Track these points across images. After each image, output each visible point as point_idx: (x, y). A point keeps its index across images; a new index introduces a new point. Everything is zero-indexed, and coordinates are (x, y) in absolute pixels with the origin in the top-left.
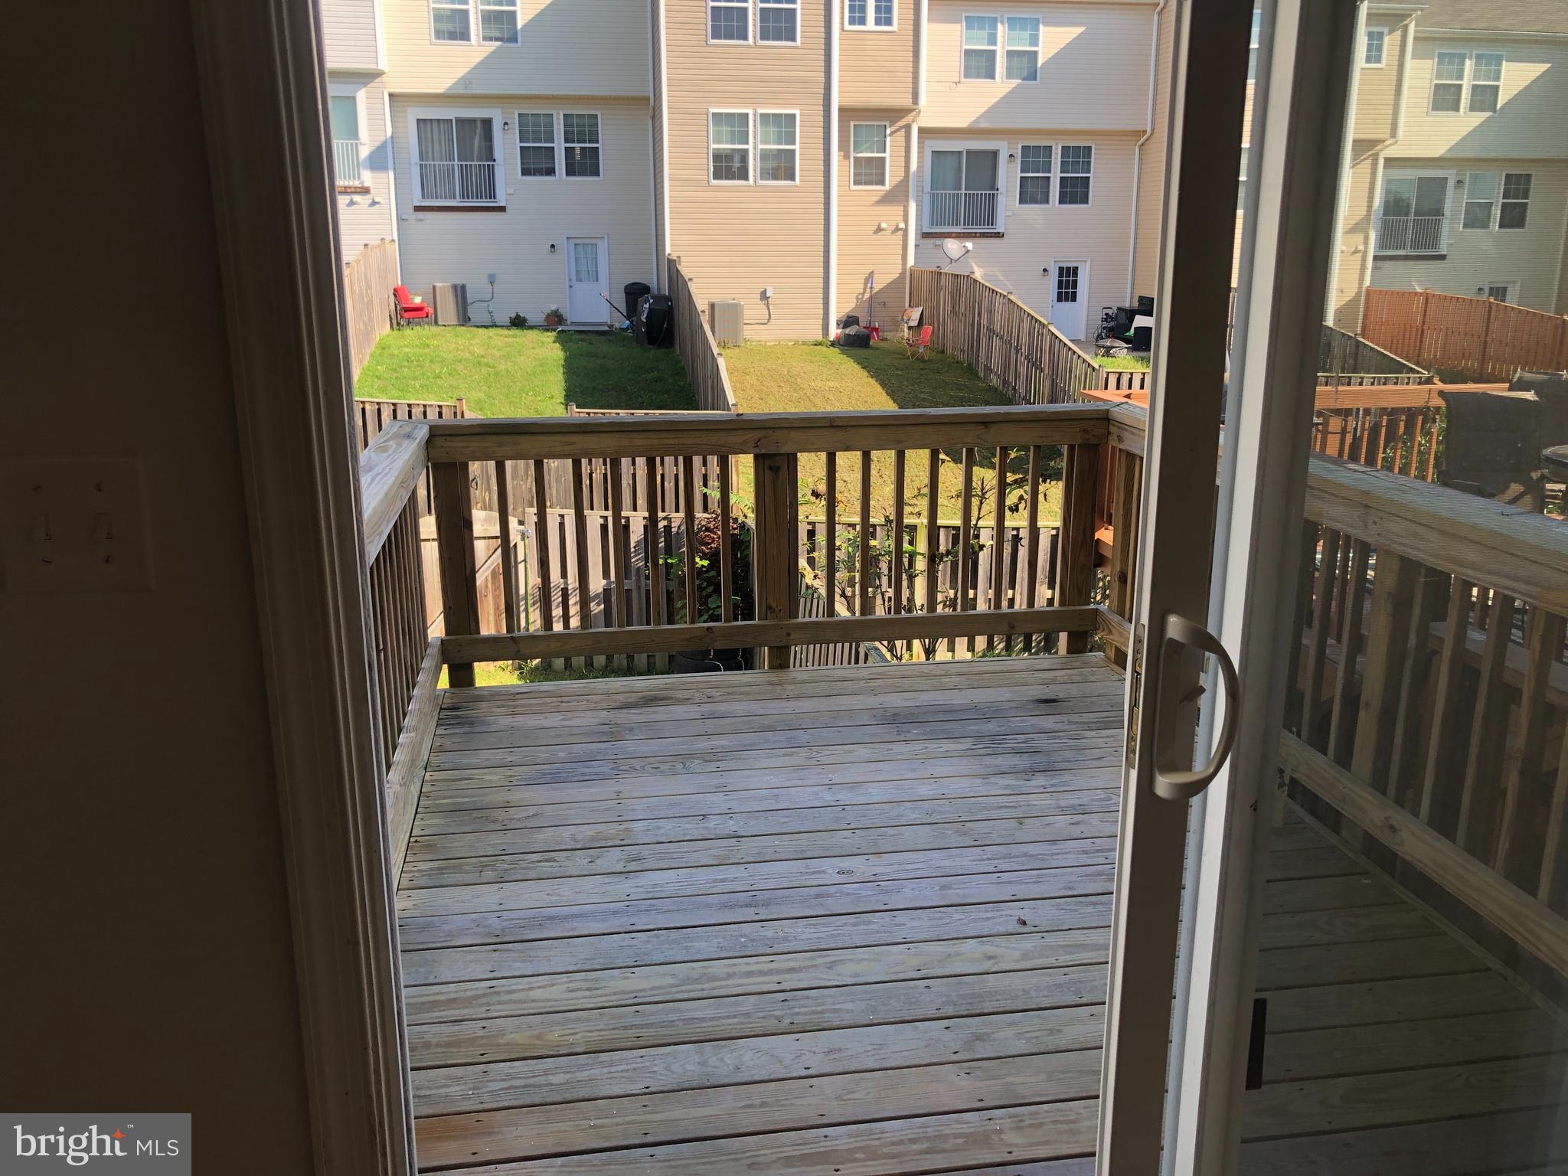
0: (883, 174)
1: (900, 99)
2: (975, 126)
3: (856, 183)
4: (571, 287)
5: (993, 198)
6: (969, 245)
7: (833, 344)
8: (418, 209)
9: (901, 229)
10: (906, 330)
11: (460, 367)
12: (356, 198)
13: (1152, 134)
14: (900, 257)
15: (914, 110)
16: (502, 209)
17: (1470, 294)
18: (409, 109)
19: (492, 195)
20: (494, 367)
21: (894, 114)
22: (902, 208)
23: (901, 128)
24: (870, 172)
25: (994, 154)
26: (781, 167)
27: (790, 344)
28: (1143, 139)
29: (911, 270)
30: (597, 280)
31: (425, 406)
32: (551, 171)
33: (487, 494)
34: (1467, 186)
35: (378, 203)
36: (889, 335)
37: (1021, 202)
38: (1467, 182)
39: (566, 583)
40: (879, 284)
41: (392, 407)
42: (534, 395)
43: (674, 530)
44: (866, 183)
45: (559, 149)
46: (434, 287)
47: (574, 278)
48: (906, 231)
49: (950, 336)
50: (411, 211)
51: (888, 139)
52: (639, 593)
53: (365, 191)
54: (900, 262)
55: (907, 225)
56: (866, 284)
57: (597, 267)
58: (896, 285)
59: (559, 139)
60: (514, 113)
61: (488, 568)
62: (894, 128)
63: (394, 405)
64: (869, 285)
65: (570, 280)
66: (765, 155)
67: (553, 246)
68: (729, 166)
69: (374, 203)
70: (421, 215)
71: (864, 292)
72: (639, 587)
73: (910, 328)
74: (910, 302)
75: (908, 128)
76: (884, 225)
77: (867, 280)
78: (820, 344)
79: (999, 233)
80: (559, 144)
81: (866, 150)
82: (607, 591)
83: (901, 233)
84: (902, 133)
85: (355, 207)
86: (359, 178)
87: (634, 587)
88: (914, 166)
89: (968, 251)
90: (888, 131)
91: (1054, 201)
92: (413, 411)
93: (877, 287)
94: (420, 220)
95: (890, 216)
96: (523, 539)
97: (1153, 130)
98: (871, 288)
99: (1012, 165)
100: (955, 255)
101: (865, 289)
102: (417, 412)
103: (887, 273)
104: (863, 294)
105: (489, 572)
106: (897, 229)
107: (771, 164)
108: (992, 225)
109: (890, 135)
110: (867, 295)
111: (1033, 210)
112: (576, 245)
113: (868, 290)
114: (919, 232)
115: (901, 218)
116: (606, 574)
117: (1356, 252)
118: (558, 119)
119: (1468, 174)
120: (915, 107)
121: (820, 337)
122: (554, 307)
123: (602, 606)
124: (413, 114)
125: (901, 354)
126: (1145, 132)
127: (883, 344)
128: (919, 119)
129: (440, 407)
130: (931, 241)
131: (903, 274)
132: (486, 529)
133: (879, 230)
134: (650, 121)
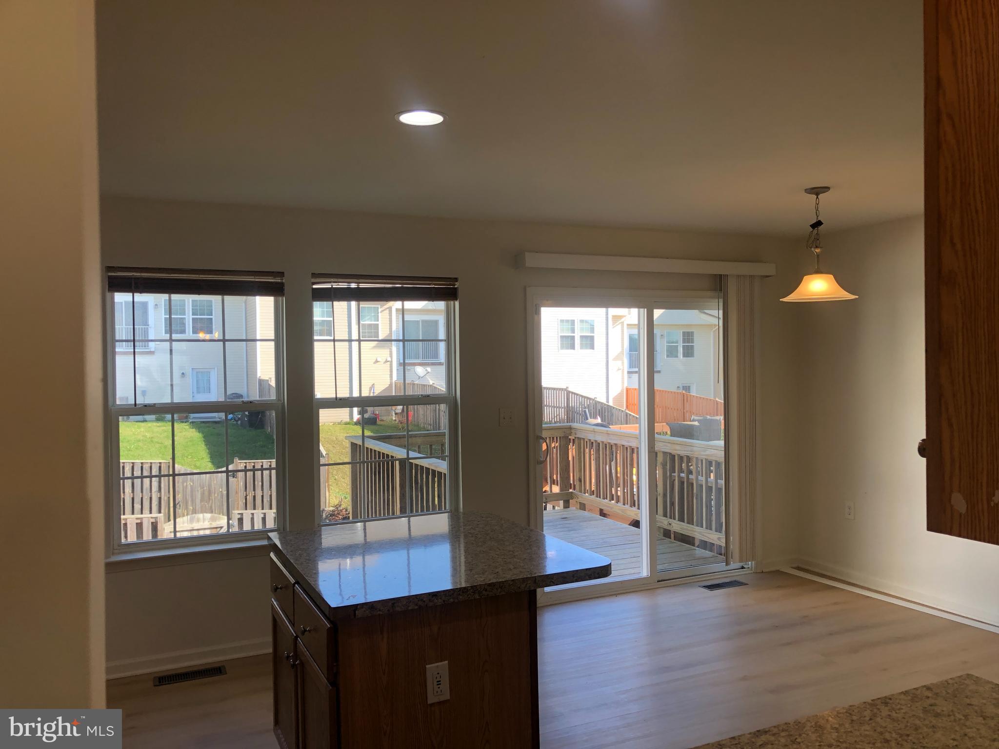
0: (378, 332)
2: (425, 308)
3: (363, 337)
4: (193, 396)
5: (438, 345)
6: (429, 369)
7: (356, 424)
9: (388, 361)
10: (394, 414)
11: (141, 444)
14: (389, 376)
17: (674, 389)
20: (162, 443)
22: (389, 350)
23: (387, 308)
24: (370, 331)
25: (437, 322)
27: (331, 424)
29: (395, 383)
30: (210, 393)
31: (151, 463)
32: (183, 332)
33: (186, 511)
34: (665, 338)
36: (384, 418)
38: (665, 335)
40: (378, 390)
41: (132, 465)
42: (192, 457)
44: (369, 337)
45: (189, 319)
48: (391, 362)
49: (422, 417)
51: (380, 314)
54: (389, 378)
55: (391, 359)
57: (210, 385)
58: (387, 391)
59: (189, 313)
60: (162, 299)
62: (383, 309)
63: (133, 463)
64: (372, 391)
65: (193, 393)
67: (183, 374)
73: (396, 414)
76: (379, 360)
77: (371, 389)
78: (348, 424)
79: (441, 363)
80: (189, 316)
81: (368, 320)
83: (389, 363)
84: (387, 311)
88: (394, 328)
89: (428, 372)
90: (380, 310)
92: (144, 466)
93: (377, 392)
95: (382, 354)
98: (373, 393)
100: (421, 375)
101: (370, 393)
102: (146, 467)
103: (382, 384)
106: (386, 361)
108: (437, 358)
109: (381, 312)
112: (197, 372)
114: (398, 363)
115: (389, 355)
117: (619, 369)
118: (189, 302)
119: (665, 331)
121: (348, 420)
125: (395, 427)
127: (382, 423)
129: (160, 463)
130: (406, 367)
131: (391, 385)
132: (211, 524)
133: (377, 361)
134: (244, 304)
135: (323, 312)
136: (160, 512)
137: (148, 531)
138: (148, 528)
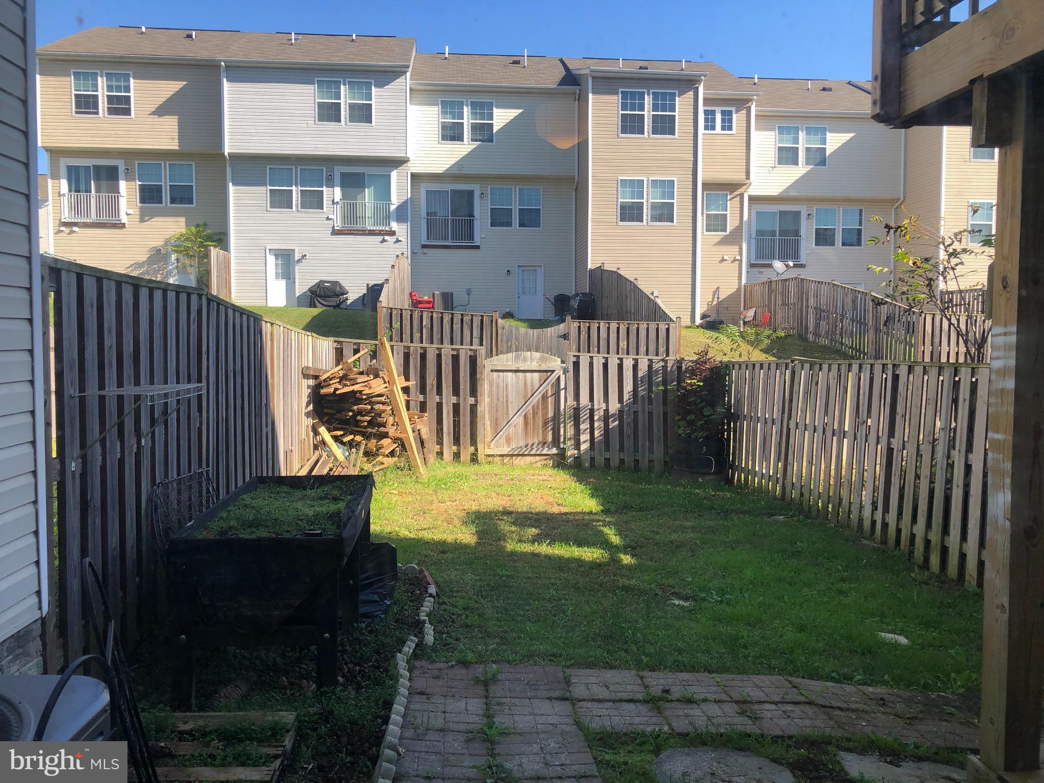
0: (726, 225)
1: (737, 176)
2: (784, 196)
3: (707, 231)
4: (519, 297)
5: (798, 242)
7: (698, 327)
8: (424, 246)
9: (737, 260)
10: (742, 324)
12: (386, 238)
13: (904, 200)
14: (737, 278)
15: (745, 184)
16: (478, 247)
18: (422, 184)
19: (471, 237)
21: (731, 187)
22: (737, 247)
23: (737, 195)
24: (717, 223)
25: (798, 214)
26: (664, 213)
28: (897, 205)
29: (744, 286)
30: (536, 293)
32: (509, 224)
35: (400, 241)
37: (816, 244)
39: (593, 405)
40: (723, 295)
43: (669, 369)
44: (714, 231)
45: (515, 210)
46: (434, 294)
47: (521, 291)
48: (741, 261)
50: (419, 248)
51: (729, 203)
52: (644, 414)
53: (392, 233)
54: (737, 281)
55: (741, 257)
56: (714, 296)
57: (536, 285)
58: (735, 296)
59: (515, 203)
60: (488, 187)
61: (541, 392)
62: (732, 196)
64: (716, 296)
65: (519, 293)
66: (654, 206)
67: (508, 271)
68: (631, 213)
69: (398, 241)
70: (425, 250)
71: (713, 300)
72: (644, 409)
73: (745, 323)
74: (744, 307)
75: (742, 196)
76: (726, 257)
77: (714, 293)
78: (690, 327)
79: (802, 264)
80: (515, 206)
81: (714, 210)
82: (621, 412)
83: (738, 262)
84: (738, 199)
85: (385, 243)
86: (389, 225)
87: (640, 410)
88: (746, 217)
89: (789, 268)
90: (729, 198)
91: (838, 244)
93: (722, 297)
94: (425, 254)
95: (730, 252)
96: (564, 373)
97: (904, 197)
98: (718, 298)
99: (810, 221)
100: (780, 271)
101: (713, 299)
103: (728, 288)
104: (712, 302)
105: (540, 396)
106: (735, 260)
107: (658, 212)
108: (797, 259)
109: (730, 200)
110: (715, 303)
111: (826, 250)
112: (523, 270)
113: (716, 299)
114: (749, 263)
115: (738, 253)
116: (621, 399)
118: (516, 192)
120: (748, 181)
121: (689, 324)
122: (507, 310)
123: (617, 422)
124: (424, 188)
126: (899, 199)
128: (749, 190)
130: (757, 269)
131: (739, 289)
132: (540, 365)
133: (723, 260)
134: (574, 193)
135: (664, 192)
136: (481, 344)
137: (465, 366)
138: (465, 362)
